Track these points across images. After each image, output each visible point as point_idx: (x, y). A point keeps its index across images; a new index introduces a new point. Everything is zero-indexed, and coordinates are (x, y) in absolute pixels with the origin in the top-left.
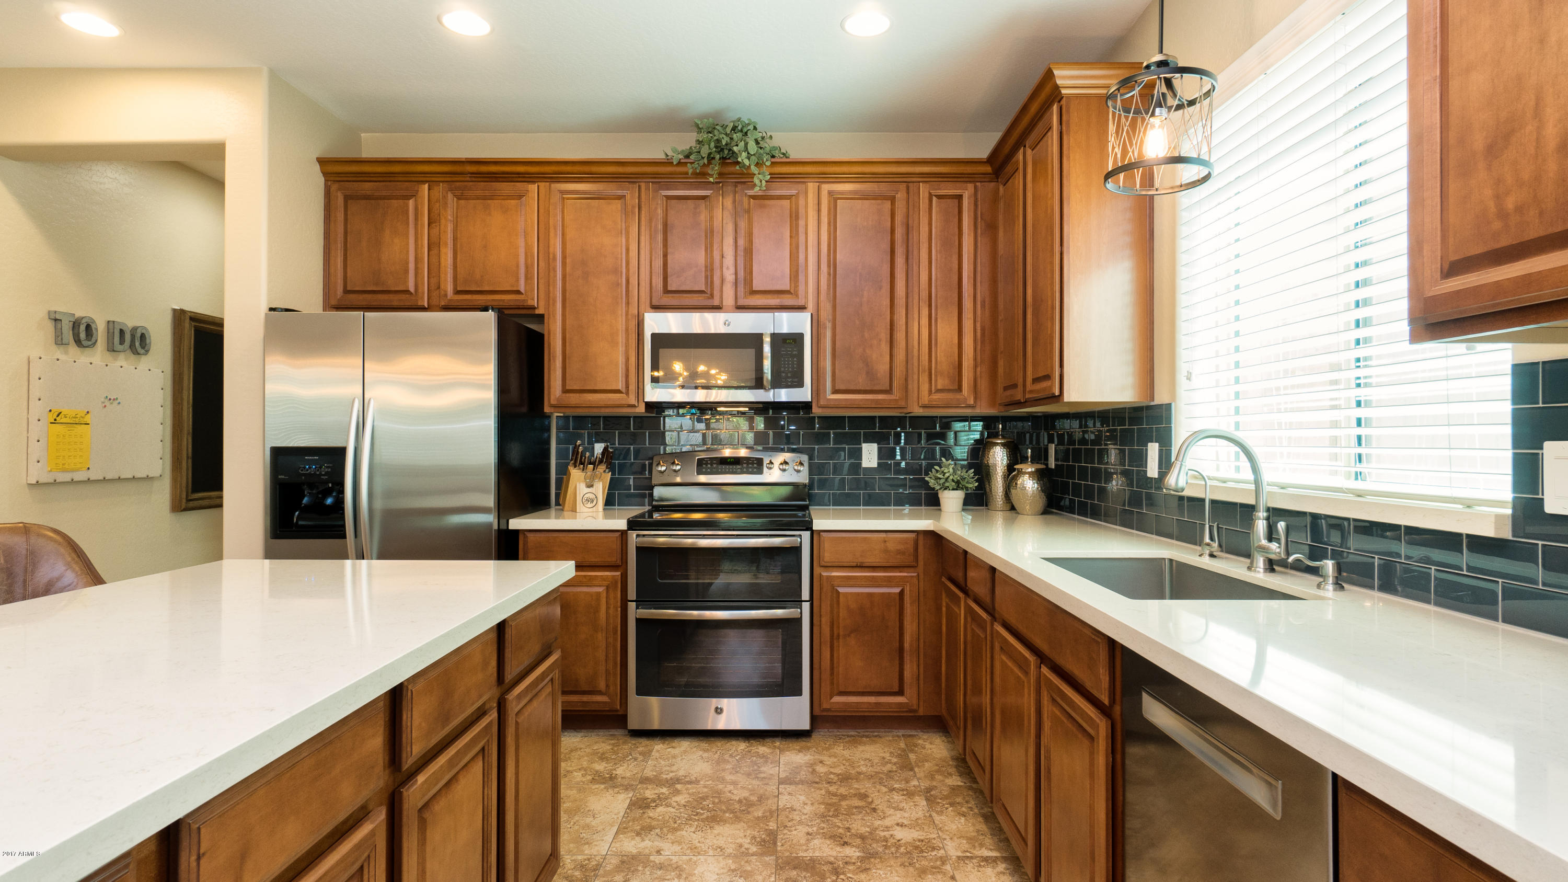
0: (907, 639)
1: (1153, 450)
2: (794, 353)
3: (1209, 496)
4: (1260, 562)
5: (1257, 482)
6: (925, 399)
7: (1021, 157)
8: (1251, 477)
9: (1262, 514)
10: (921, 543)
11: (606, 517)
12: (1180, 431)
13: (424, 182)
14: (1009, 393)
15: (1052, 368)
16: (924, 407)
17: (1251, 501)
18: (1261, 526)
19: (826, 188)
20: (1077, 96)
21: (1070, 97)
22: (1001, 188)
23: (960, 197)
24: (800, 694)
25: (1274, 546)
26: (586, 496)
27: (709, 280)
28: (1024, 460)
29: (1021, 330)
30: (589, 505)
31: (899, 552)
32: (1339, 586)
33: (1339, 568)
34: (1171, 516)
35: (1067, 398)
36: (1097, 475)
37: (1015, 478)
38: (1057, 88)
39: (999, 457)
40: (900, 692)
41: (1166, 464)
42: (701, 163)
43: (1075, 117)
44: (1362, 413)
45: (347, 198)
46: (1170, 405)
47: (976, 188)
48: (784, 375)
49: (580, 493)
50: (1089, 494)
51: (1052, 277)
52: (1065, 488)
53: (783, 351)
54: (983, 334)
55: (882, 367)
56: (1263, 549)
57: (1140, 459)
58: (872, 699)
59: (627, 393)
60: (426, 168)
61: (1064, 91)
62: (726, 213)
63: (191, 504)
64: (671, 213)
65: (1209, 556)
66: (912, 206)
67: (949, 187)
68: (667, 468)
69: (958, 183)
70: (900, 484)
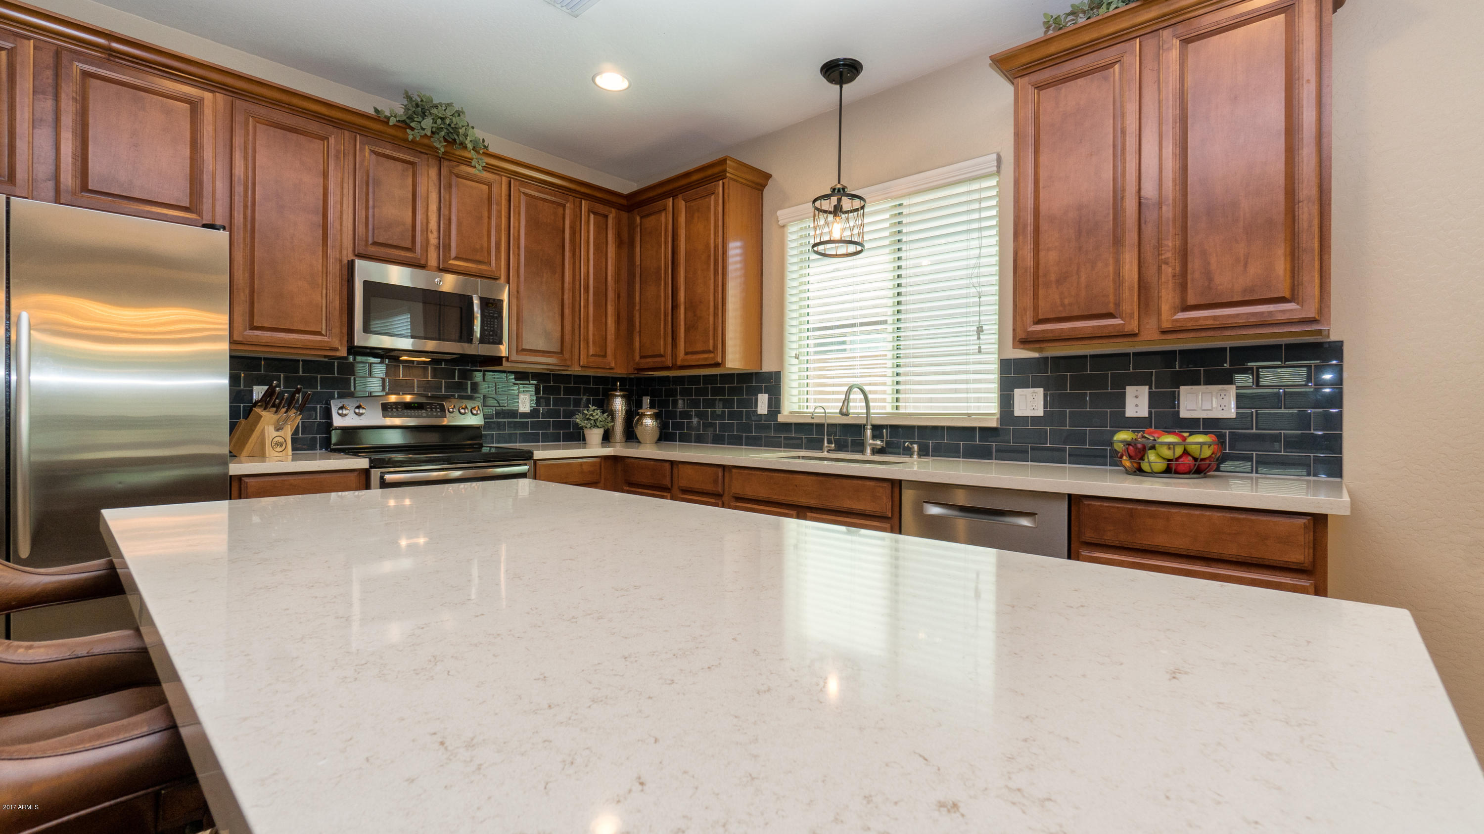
1: (762, 398)
2: (495, 315)
3: (826, 421)
4: (867, 450)
7: (670, 204)
9: (871, 427)
10: (603, 465)
11: (294, 459)
14: (649, 360)
16: (582, 367)
18: (869, 433)
19: (515, 183)
23: (607, 218)
25: (878, 442)
26: (276, 439)
27: (413, 238)
28: (644, 406)
30: (279, 449)
31: (592, 472)
35: (726, 365)
38: (725, 171)
39: (620, 405)
41: (775, 405)
42: (423, 133)
46: (780, 372)
47: (619, 211)
48: (487, 333)
49: (269, 437)
53: (486, 313)
55: (556, 335)
56: (869, 444)
59: (329, 336)
61: (728, 175)
62: (431, 183)
64: (380, 170)
65: (828, 452)
66: (577, 217)
67: (601, 208)
68: (350, 412)
69: (607, 208)
70: (546, 425)
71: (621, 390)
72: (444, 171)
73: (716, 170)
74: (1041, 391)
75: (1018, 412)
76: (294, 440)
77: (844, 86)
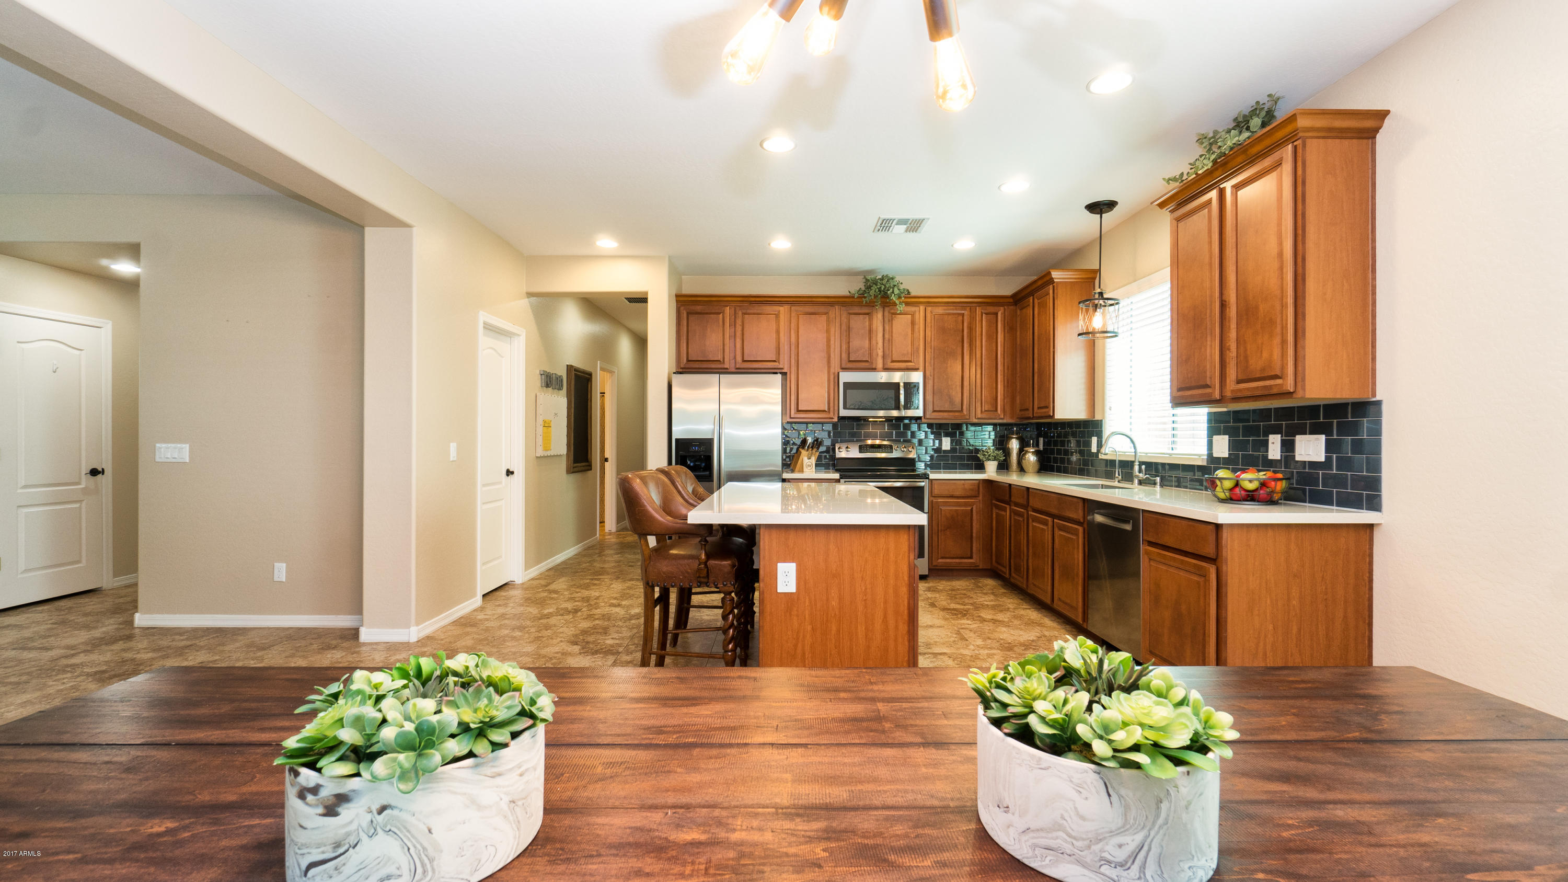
0: (974, 531)
1: (1094, 440)
2: (914, 392)
3: (1118, 458)
4: (1136, 481)
5: (1135, 452)
6: (979, 415)
7: (1031, 301)
8: (1133, 450)
9: (1137, 463)
10: (981, 485)
11: (813, 472)
12: (1107, 431)
13: (727, 306)
14: (1023, 413)
15: (1049, 403)
16: (978, 419)
17: (1133, 460)
18: (1136, 468)
19: (929, 309)
20: (1061, 283)
21: (1058, 283)
22: (1018, 311)
23: (996, 314)
24: (923, 557)
25: (1141, 475)
26: (808, 464)
27: (870, 354)
28: (1028, 446)
29: (1031, 383)
30: (810, 469)
31: (972, 490)
32: (1162, 486)
33: (1161, 480)
34: (1102, 468)
35: (1056, 417)
36: (1067, 452)
37: (1025, 454)
38: (1052, 278)
39: (1014, 445)
40: (971, 558)
41: (1100, 445)
42: (870, 298)
43: (1060, 291)
44: (1174, 425)
45: (688, 314)
46: (1102, 420)
47: (1005, 309)
49: (805, 462)
50: (1062, 461)
51: (1049, 362)
52: (1049, 460)
53: (909, 391)
54: (1008, 382)
55: (958, 399)
56: (1137, 476)
57: (1089, 444)
58: (957, 561)
59: (829, 412)
60: (730, 299)
61: (1055, 280)
62: (879, 321)
63: (575, 469)
64: (852, 322)
65: (1119, 482)
66: (972, 318)
67: (991, 309)
68: (843, 449)
69: (996, 308)
70: (961, 458)
71: (1017, 434)
72: (886, 313)
73: (1045, 280)
74: (1227, 437)
75: (1215, 455)
76: (816, 465)
77: (1104, 215)
